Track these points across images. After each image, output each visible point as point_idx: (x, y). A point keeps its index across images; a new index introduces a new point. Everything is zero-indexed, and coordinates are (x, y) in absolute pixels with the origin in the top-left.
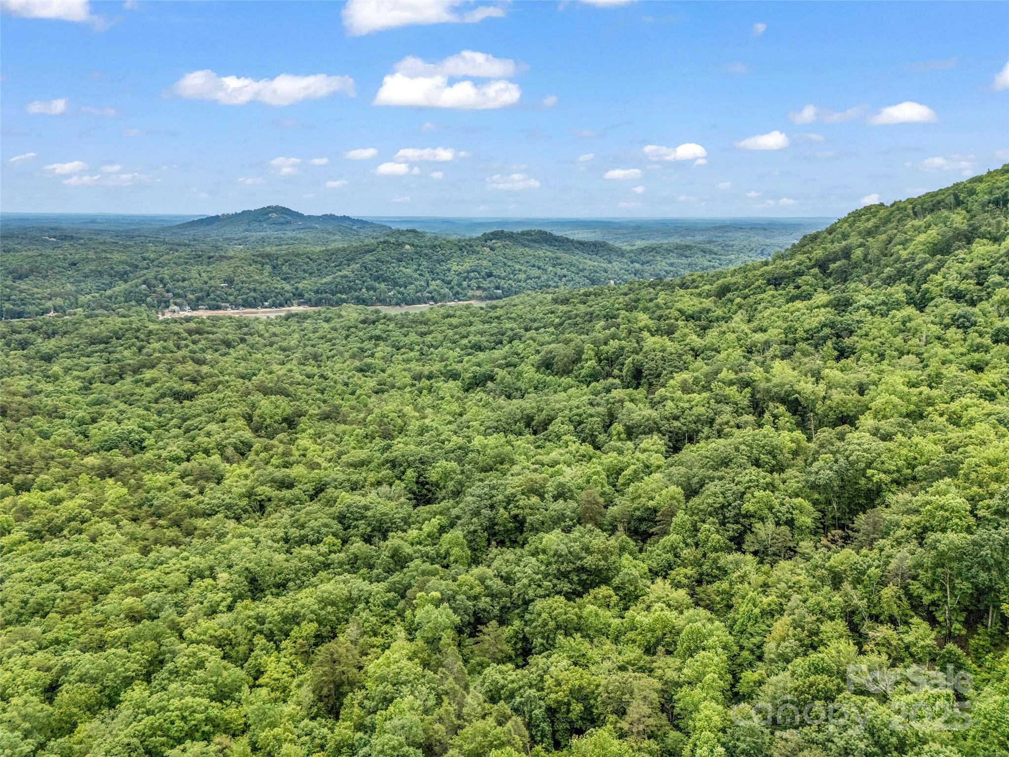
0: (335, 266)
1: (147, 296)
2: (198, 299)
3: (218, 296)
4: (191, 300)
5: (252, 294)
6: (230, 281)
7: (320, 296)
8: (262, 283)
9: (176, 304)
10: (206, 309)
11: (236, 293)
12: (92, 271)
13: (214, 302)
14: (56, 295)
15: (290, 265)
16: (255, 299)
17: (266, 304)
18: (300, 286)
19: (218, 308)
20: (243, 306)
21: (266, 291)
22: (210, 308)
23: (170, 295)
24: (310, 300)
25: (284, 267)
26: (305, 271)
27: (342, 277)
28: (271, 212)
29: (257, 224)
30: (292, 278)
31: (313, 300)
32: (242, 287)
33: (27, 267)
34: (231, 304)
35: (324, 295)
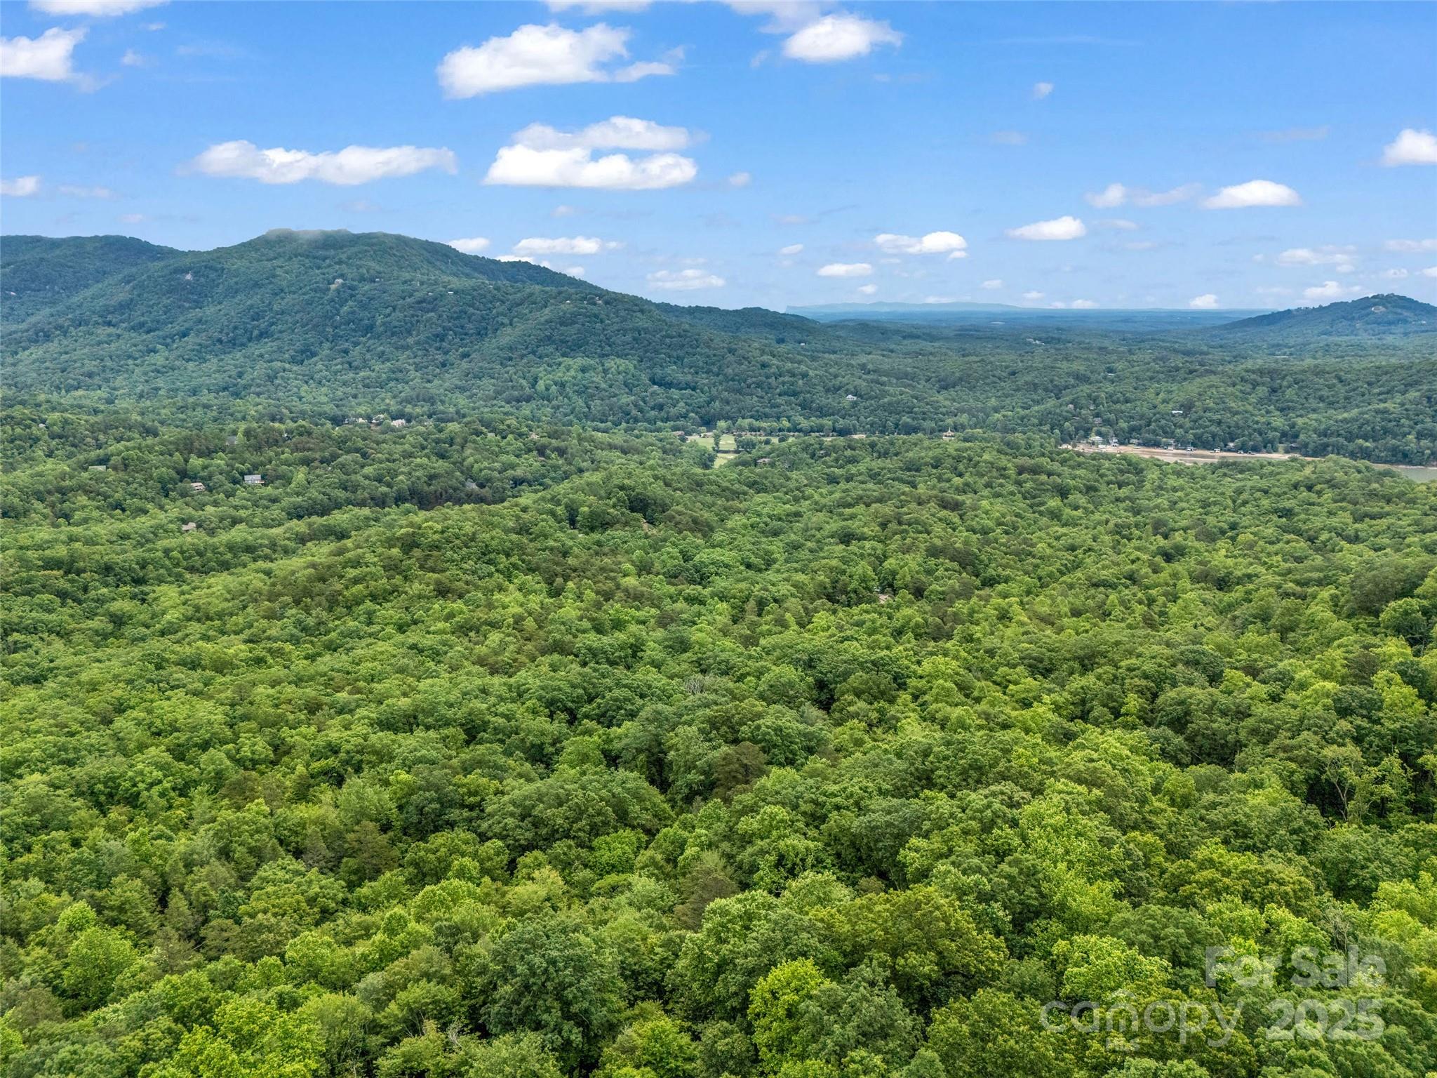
0: (1380, 394)
1: (1066, 419)
2: (1133, 429)
3: (1162, 428)
4: (1122, 429)
5: (1214, 429)
6: (1187, 407)
7: (1325, 440)
8: (1237, 413)
9: (1099, 434)
10: (1139, 444)
11: (1188, 425)
12: (1026, 383)
13: (1151, 436)
14: (963, 411)
15: (1301, 388)
16: (1214, 436)
17: (1231, 445)
18: (1300, 421)
19: (1157, 444)
20: (1195, 445)
21: (1237, 427)
22: (1146, 444)
23: (1098, 420)
24: (1306, 445)
25: (1288, 391)
26: (1321, 399)
27: (1378, 412)
28: (1375, 304)
29: (1345, 323)
30: (1294, 409)
31: (1311, 446)
32: (1201, 418)
33: (957, 375)
34: (1177, 441)
35: (1333, 440)
